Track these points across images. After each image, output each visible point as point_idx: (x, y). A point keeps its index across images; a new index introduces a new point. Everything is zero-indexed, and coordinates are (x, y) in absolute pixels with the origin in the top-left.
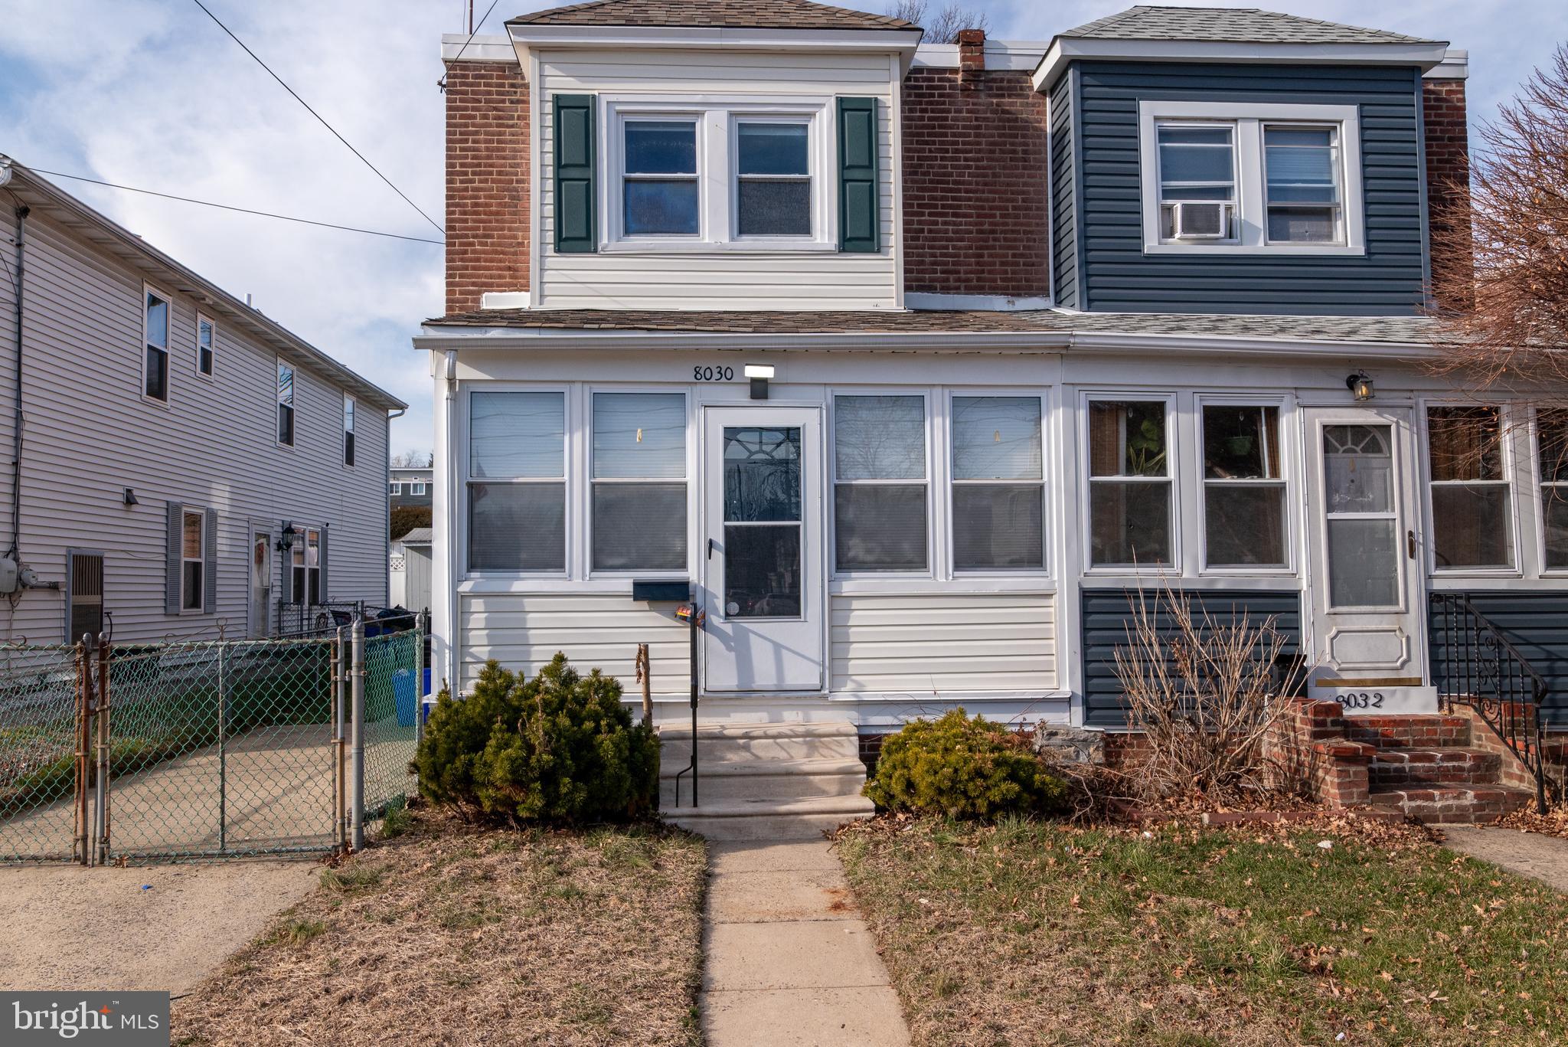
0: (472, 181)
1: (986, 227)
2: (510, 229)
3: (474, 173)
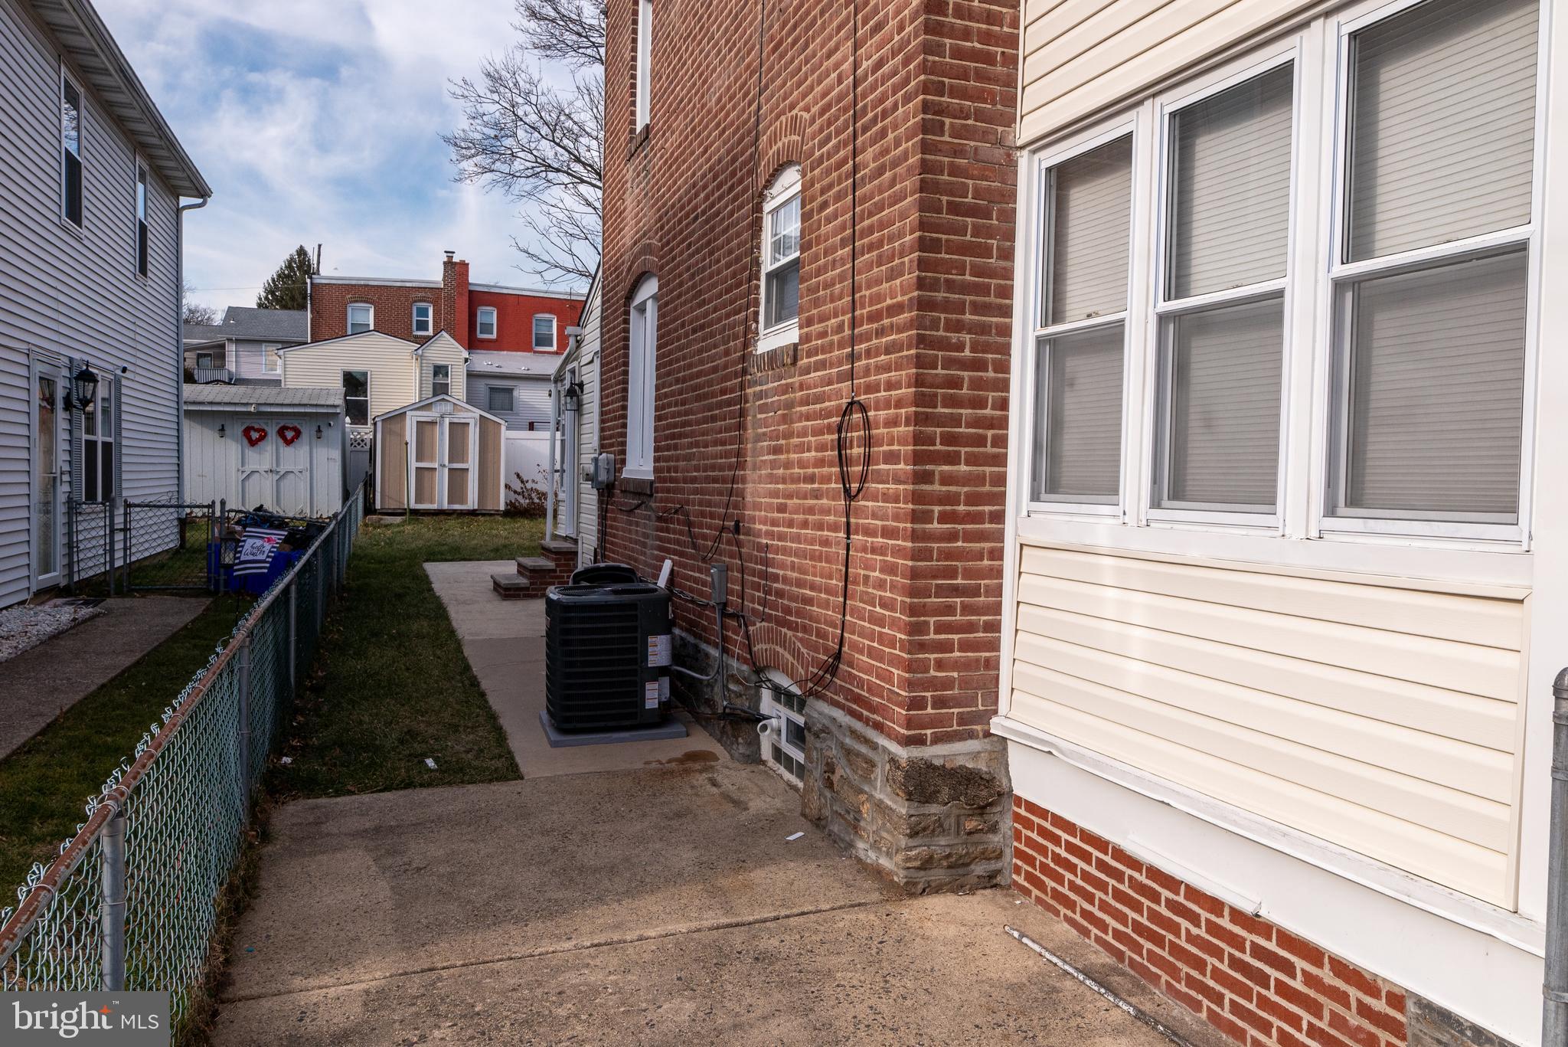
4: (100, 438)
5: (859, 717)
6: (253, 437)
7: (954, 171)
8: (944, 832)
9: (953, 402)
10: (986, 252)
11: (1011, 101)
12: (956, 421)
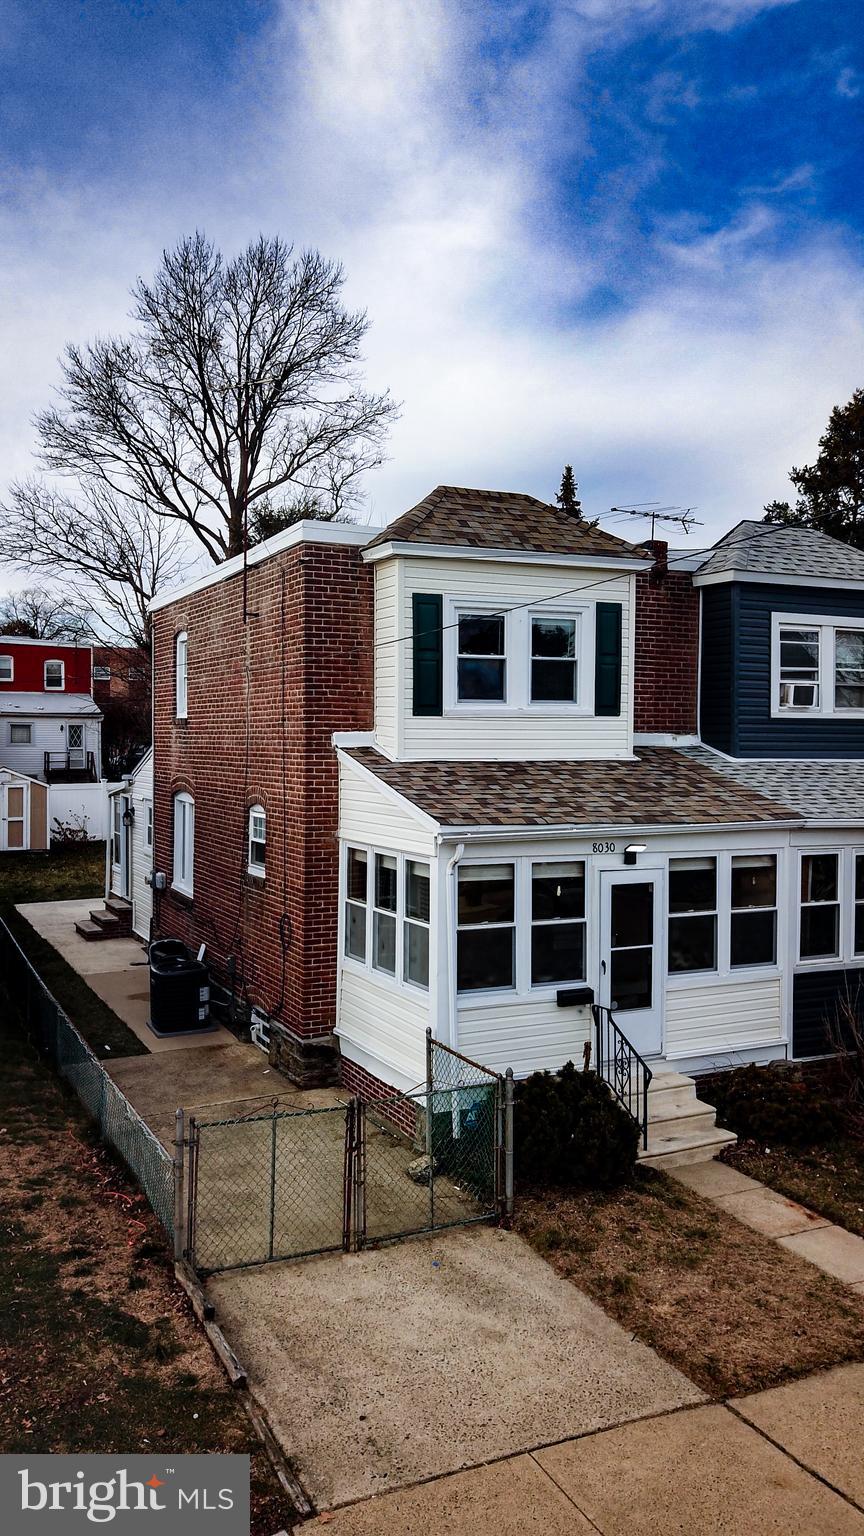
0: (325, 642)
1: (661, 684)
2: (353, 682)
3: (326, 636)
5: (288, 1027)
7: (317, 848)
8: (317, 1068)
9: (316, 923)
10: (329, 872)
11: (336, 822)
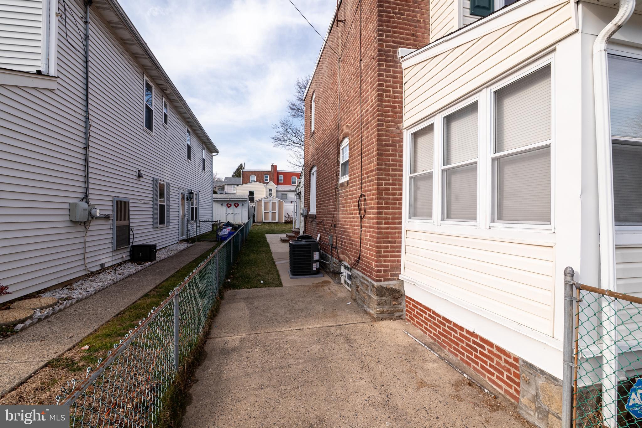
2: (413, 11)
4: (194, 207)
5: (364, 274)
6: (229, 206)
7: (386, 136)
8: (387, 304)
9: (387, 194)
10: (395, 156)
11: (401, 117)
12: (388, 199)
